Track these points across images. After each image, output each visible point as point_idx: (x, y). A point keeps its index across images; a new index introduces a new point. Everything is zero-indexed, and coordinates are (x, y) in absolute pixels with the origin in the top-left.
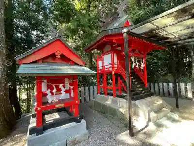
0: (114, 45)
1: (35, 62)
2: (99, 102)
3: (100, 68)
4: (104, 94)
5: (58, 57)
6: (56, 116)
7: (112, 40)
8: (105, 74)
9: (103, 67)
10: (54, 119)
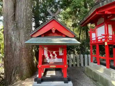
0: (108, 17)
1: (40, 36)
2: (91, 69)
3: (93, 39)
4: (96, 63)
5: (54, 32)
6: (54, 73)
7: (104, 12)
8: (97, 45)
9: (97, 38)
10: (51, 75)
